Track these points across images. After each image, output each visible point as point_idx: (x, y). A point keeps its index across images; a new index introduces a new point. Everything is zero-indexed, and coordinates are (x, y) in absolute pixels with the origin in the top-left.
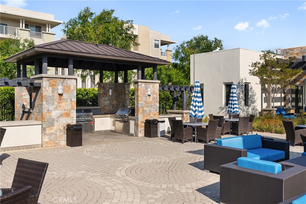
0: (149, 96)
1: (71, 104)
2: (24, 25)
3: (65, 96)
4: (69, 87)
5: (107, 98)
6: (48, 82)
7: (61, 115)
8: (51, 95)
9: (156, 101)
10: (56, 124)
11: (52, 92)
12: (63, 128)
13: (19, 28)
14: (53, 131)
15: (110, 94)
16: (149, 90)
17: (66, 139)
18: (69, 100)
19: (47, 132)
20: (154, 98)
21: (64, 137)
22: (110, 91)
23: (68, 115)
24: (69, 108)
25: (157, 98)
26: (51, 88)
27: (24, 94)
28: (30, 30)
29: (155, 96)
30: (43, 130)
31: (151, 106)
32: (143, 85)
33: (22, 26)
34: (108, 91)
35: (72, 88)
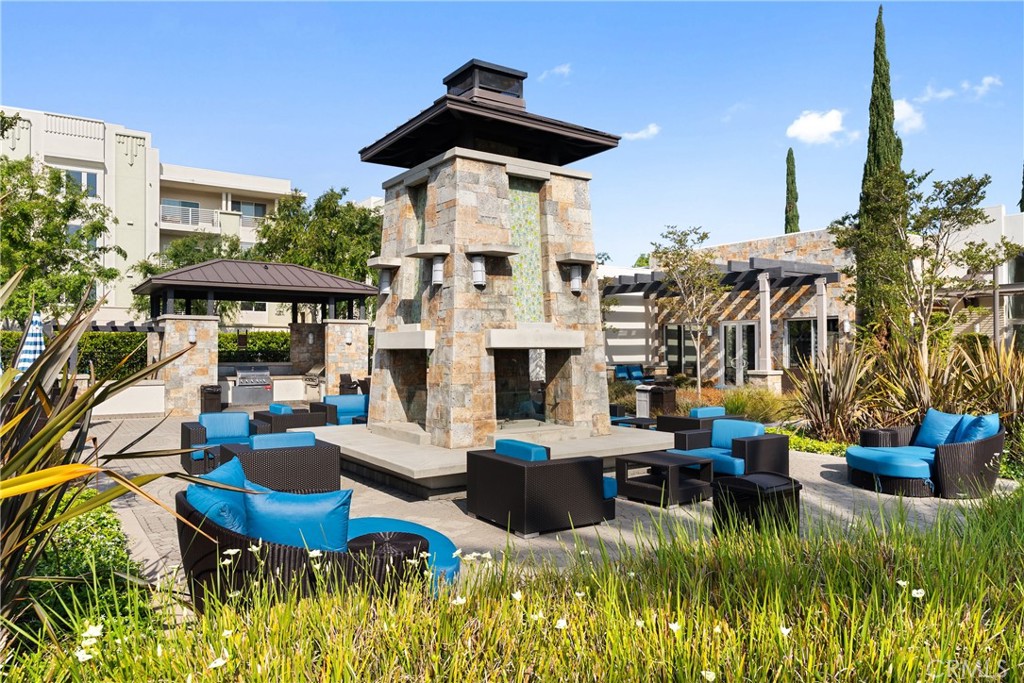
0: (349, 344)
1: (210, 356)
2: (230, 203)
3: (199, 345)
4: (207, 333)
5: (304, 349)
6: (173, 326)
7: (193, 373)
8: (178, 343)
9: (363, 353)
10: (185, 384)
11: (180, 339)
12: (196, 391)
13: (219, 211)
14: (181, 395)
15: (311, 341)
16: (348, 335)
17: (200, 406)
18: (206, 351)
19: (172, 395)
20: (358, 348)
21: (198, 404)
22: (311, 337)
23: (204, 372)
24: (206, 362)
25: (364, 348)
26: (177, 334)
27: (154, 342)
28: (240, 213)
29: (360, 344)
30: (167, 392)
31: (353, 361)
32: (337, 327)
33: (226, 205)
34: (307, 336)
35: (211, 334)
